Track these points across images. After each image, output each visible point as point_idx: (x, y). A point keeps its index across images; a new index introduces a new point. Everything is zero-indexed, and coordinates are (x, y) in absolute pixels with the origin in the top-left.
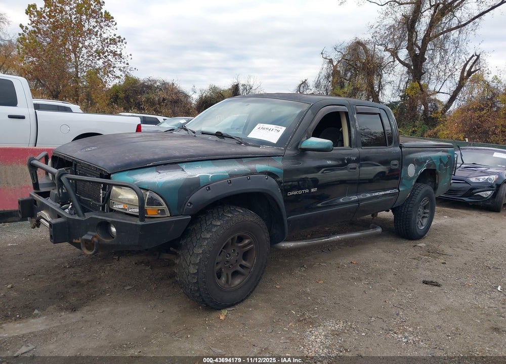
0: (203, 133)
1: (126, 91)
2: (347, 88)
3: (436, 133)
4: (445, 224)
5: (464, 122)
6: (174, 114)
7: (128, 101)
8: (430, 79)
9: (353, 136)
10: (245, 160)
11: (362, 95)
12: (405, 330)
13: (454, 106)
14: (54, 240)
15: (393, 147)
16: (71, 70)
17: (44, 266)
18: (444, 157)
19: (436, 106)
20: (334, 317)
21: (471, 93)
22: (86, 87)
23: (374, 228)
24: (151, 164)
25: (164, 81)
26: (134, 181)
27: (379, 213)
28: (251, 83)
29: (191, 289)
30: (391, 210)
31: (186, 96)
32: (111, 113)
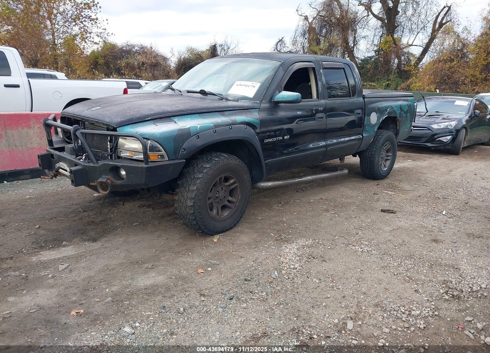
0: (188, 92)
1: (105, 57)
2: (323, 45)
3: (409, 86)
4: (409, 166)
5: (435, 73)
6: (155, 78)
7: (108, 67)
8: (403, 31)
9: (320, 89)
10: (226, 113)
11: (338, 51)
12: (362, 244)
13: (427, 59)
14: (75, 184)
15: (357, 97)
16: (47, 38)
17: (61, 212)
18: (404, 106)
19: (409, 59)
20: (305, 237)
21: (442, 44)
22: (64, 54)
23: (341, 170)
24: (149, 119)
25: (142, 45)
26: (137, 133)
27: (346, 157)
28: (229, 43)
29: (189, 219)
30: (358, 155)
31: (165, 59)
32: (93, 79)
